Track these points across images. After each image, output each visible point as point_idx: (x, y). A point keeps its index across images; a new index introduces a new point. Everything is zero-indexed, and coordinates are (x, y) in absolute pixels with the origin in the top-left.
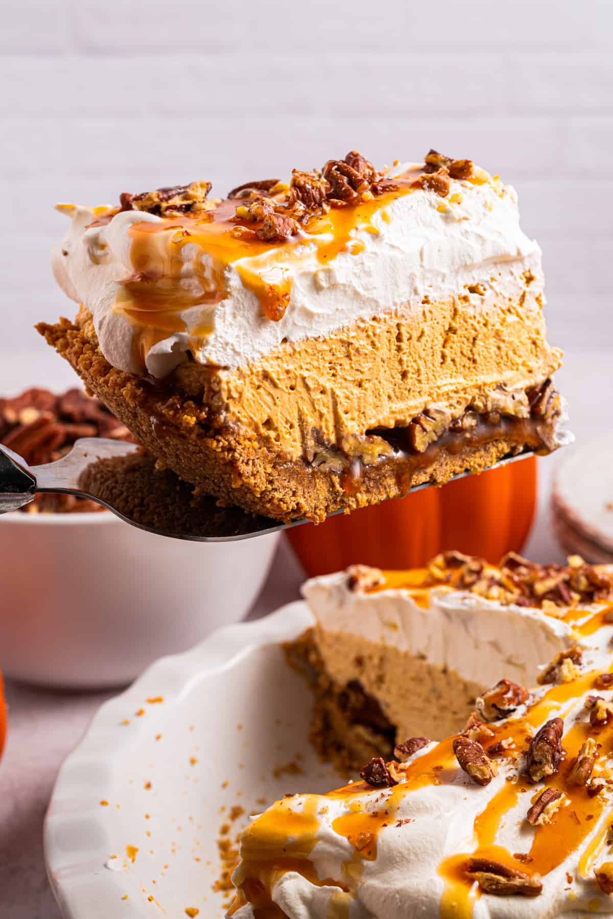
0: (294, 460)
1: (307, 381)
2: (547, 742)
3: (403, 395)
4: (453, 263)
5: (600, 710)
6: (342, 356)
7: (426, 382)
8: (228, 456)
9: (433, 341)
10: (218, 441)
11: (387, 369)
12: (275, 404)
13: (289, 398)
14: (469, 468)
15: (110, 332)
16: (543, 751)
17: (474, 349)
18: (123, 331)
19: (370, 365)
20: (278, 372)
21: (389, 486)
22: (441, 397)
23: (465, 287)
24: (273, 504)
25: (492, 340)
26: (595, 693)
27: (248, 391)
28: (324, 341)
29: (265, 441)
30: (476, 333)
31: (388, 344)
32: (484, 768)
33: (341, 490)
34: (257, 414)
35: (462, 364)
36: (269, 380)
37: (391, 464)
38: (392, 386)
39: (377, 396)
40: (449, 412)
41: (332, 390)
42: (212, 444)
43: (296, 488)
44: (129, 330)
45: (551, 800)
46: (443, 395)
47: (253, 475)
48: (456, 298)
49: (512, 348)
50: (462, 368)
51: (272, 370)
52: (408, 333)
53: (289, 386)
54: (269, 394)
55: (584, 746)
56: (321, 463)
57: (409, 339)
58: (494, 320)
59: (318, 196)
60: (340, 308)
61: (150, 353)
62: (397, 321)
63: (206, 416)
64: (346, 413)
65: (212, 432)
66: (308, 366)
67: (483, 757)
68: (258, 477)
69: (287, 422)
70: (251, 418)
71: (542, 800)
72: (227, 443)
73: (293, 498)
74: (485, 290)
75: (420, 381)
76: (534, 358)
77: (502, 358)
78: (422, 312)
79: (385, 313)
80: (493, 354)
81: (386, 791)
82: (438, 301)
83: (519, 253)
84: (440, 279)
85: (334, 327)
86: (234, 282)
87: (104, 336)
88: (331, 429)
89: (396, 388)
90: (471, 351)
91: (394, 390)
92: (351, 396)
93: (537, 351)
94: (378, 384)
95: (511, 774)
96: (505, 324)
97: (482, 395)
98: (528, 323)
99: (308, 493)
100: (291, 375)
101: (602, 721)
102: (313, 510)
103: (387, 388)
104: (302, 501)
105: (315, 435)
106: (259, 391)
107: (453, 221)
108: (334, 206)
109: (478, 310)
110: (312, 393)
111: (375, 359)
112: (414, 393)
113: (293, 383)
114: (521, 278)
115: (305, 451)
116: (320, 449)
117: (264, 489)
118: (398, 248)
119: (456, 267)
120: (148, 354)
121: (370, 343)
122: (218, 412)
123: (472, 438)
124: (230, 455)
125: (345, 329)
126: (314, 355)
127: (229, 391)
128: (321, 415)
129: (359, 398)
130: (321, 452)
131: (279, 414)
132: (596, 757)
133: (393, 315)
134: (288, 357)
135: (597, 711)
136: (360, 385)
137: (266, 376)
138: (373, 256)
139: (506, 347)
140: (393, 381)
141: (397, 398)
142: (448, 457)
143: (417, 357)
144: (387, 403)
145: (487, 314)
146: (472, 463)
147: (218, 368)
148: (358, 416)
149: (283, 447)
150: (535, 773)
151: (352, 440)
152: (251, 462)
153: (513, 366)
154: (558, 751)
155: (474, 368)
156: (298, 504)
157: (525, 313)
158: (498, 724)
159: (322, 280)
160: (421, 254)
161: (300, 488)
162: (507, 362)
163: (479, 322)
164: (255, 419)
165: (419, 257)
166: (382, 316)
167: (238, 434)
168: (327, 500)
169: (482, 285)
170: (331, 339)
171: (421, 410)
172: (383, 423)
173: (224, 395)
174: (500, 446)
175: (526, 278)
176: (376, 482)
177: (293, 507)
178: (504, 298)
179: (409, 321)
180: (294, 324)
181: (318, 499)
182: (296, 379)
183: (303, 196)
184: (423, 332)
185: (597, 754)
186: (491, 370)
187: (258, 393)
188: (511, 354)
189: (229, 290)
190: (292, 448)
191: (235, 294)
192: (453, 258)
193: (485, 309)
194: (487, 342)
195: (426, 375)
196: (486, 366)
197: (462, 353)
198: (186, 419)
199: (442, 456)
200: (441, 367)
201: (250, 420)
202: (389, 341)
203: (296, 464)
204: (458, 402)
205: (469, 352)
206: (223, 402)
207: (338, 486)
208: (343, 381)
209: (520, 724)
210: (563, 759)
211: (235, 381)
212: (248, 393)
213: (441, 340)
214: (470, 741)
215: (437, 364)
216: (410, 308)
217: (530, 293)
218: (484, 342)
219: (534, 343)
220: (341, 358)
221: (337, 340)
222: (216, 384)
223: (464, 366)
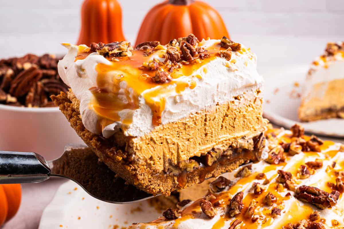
0: (160, 172)
1: (168, 140)
2: (237, 202)
3: (205, 143)
4: (230, 88)
5: (258, 188)
6: (182, 129)
7: (214, 137)
8: (134, 173)
9: (219, 120)
10: (131, 167)
11: (199, 133)
12: (154, 150)
13: (160, 148)
14: (228, 170)
15: (87, 117)
16: (235, 205)
17: (234, 123)
18: (93, 117)
19: (193, 132)
20: (156, 138)
21: (196, 180)
22: (220, 143)
23: (233, 97)
24: (150, 190)
25: (242, 118)
26: (257, 181)
27: (144, 146)
28: (176, 123)
29: (149, 165)
30: (236, 116)
31: (201, 123)
32: (211, 212)
33: (177, 183)
34: (147, 155)
35: (229, 129)
36: (153, 141)
37: (198, 171)
38: (201, 139)
39: (195, 144)
40: (222, 149)
41: (177, 143)
42: (128, 168)
43: (160, 183)
44: (96, 117)
45: (238, 224)
46: (220, 142)
47: (143, 179)
48: (229, 102)
49: (249, 121)
50: (229, 130)
51: (154, 137)
52: (209, 118)
53: (160, 142)
54: (152, 146)
55: (251, 203)
56: (170, 172)
57: (210, 120)
58: (243, 110)
59: (177, 58)
60: (183, 110)
61: (104, 129)
62: (205, 114)
63: (126, 157)
64: (182, 152)
65: (128, 162)
66: (168, 134)
67: (211, 207)
68: (145, 180)
69: (158, 157)
70: (144, 157)
71: (234, 224)
72: (134, 168)
73: (158, 187)
74: (241, 98)
75: (212, 137)
76: (258, 125)
77: (245, 125)
78: (216, 109)
79: (201, 111)
80: (242, 124)
81: (173, 221)
82: (222, 104)
83: (256, 83)
84: (224, 95)
85: (180, 117)
86: (142, 102)
87: (85, 118)
88: (176, 158)
89: (203, 140)
90: (233, 123)
91: (202, 141)
92: (185, 145)
93: (258, 122)
94: (196, 139)
95: (222, 214)
96: (247, 111)
97: (236, 141)
98: (256, 110)
99: (164, 184)
100: (162, 138)
101: (259, 192)
102: (166, 191)
103: (199, 140)
104: (162, 188)
105: (169, 162)
106: (148, 145)
107: (231, 71)
108: (184, 64)
109: (237, 107)
110: (169, 145)
111: (195, 129)
112: (210, 142)
113: (162, 142)
114: (255, 92)
115: (164, 168)
116: (170, 167)
117: (147, 185)
118: (209, 84)
119: (231, 90)
120: (103, 130)
121: (194, 123)
122: (131, 155)
123: (230, 159)
124: (135, 172)
125: (185, 118)
126: (172, 129)
127: (137, 147)
128: (172, 154)
129: (188, 146)
130: (171, 168)
131: (156, 154)
132: (255, 207)
133: (204, 111)
134: (161, 131)
135: (257, 188)
136: (188, 140)
137: (152, 139)
138: (199, 88)
139: (247, 121)
140: (201, 137)
141: (203, 144)
142: (220, 167)
143: (212, 127)
144: (198, 146)
145: (241, 108)
146: (229, 168)
147: (133, 137)
148: (187, 153)
149: (156, 167)
150: (231, 214)
151: (183, 163)
152: (143, 175)
153: (249, 128)
154: (241, 205)
155: (234, 130)
156: (160, 189)
157: (256, 106)
158: (218, 193)
159: (178, 100)
160: (218, 86)
161: (161, 183)
162: (247, 127)
163: (237, 112)
164: (146, 157)
165: (217, 87)
166: (199, 112)
167: (139, 164)
168: (171, 187)
169: (240, 96)
170: (179, 122)
171: (211, 149)
172: (196, 155)
173: (134, 148)
174: (241, 161)
175: (257, 92)
176: (191, 178)
177: (158, 190)
178: (248, 101)
179: (210, 113)
180: (165, 117)
181: (168, 187)
182: (163, 140)
183: (171, 58)
184: (215, 118)
185: (256, 206)
186: (240, 130)
187: (148, 147)
188: (248, 123)
189: (140, 105)
190: (160, 167)
191: (142, 106)
192: (230, 86)
193: (240, 106)
194: (240, 119)
195: (215, 134)
196: (238, 129)
197: (229, 124)
198: (118, 158)
199: (218, 166)
200: (221, 130)
201: (144, 158)
202: (202, 121)
203: (160, 174)
204: (226, 145)
205: (232, 124)
206: (134, 151)
207: (176, 182)
208: (182, 139)
209: (227, 194)
210: (243, 208)
211: (139, 142)
212: (144, 147)
213: (222, 119)
214: (206, 201)
215: (219, 129)
216: (211, 108)
217: (258, 98)
218: (239, 120)
219: (258, 118)
220: (182, 130)
221: (181, 123)
222: (131, 144)
223: (230, 129)
